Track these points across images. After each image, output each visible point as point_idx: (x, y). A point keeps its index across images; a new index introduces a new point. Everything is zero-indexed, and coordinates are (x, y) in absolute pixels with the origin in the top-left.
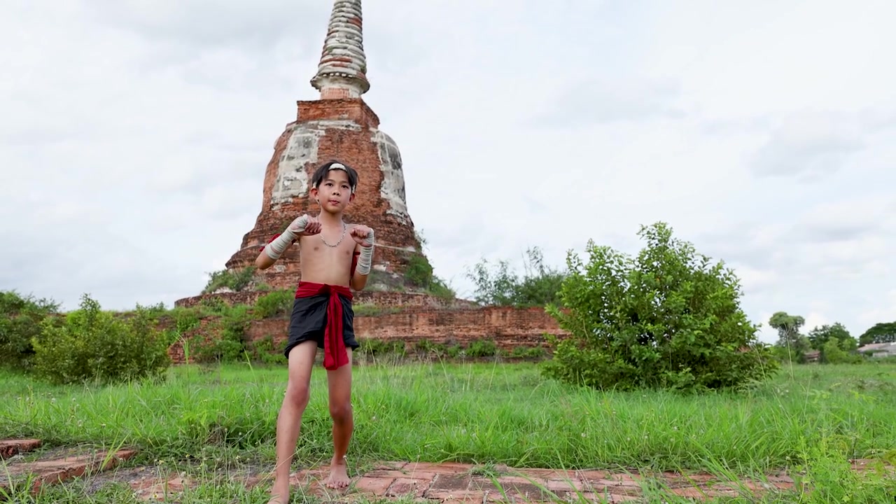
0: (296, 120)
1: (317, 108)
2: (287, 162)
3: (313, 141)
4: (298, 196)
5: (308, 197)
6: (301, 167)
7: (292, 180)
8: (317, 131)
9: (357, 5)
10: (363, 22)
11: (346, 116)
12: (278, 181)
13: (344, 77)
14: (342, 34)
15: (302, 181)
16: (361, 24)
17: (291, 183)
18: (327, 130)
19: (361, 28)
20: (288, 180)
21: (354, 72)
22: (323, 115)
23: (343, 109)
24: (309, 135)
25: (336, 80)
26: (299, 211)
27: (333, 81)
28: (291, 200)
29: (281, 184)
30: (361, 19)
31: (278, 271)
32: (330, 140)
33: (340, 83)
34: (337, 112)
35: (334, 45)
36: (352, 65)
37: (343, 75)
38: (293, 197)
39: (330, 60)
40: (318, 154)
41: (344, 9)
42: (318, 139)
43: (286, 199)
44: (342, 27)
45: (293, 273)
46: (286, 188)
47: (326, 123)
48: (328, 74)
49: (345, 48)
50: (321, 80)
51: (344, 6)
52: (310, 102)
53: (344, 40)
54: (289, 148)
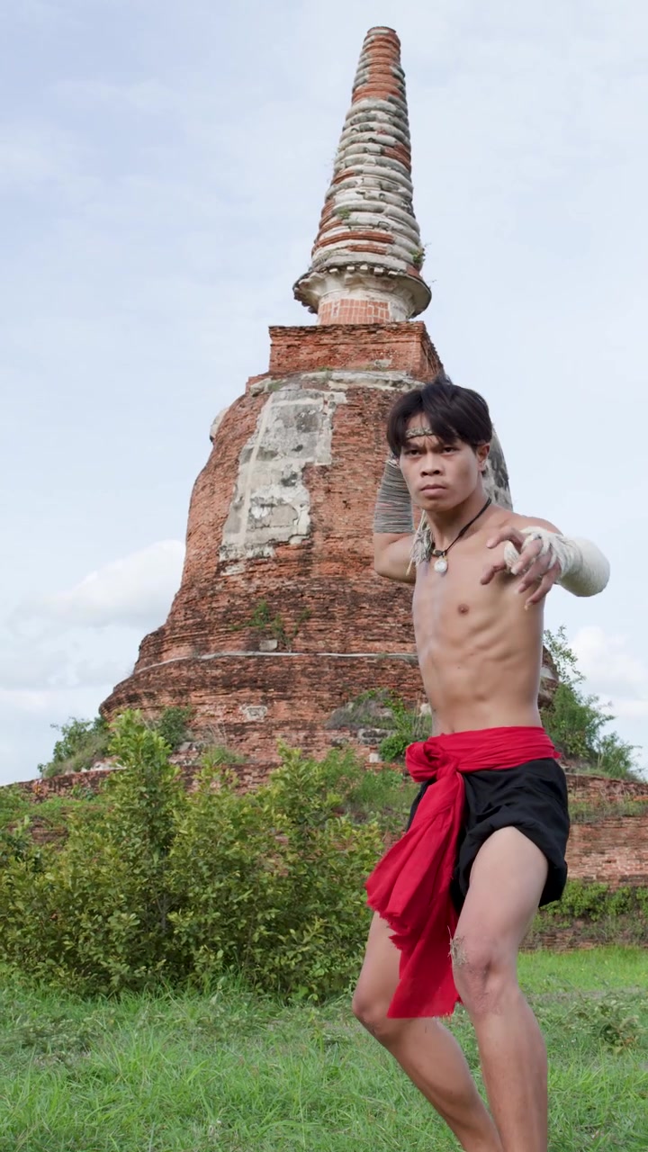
0: (266, 369)
1: (319, 345)
2: (260, 463)
3: (319, 416)
4: (287, 543)
5: (312, 544)
6: (294, 476)
7: (272, 505)
8: (327, 394)
9: (400, 116)
10: (413, 154)
11: (386, 362)
12: (237, 508)
13: (378, 275)
14: (369, 180)
15: (298, 508)
16: (409, 157)
17: (271, 513)
18: (351, 393)
19: (409, 168)
20: (263, 506)
21: (402, 265)
22: (331, 361)
23: (379, 347)
24: (309, 401)
25: (360, 281)
26: (290, 579)
27: (351, 285)
28: (269, 551)
29: (244, 514)
30: (409, 148)
31: (249, 718)
32: (360, 414)
33: (367, 289)
34: (364, 354)
35: (354, 203)
36: (396, 248)
37: (378, 270)
38: (276, 544)
39: (345, 237)
40: (333, 446)
41: (372, 124)
42: (330, 412)
43: (257, 550)
44: (370, 164)
45: (287, 723)
46: (257, 524)
47: (348, 376)
48: (342, 268)
49: (379, 211)
50: (321, 282)
51: (374, 119)
52: (302, 328)
53: (376, 193)
54: (262, 430)
